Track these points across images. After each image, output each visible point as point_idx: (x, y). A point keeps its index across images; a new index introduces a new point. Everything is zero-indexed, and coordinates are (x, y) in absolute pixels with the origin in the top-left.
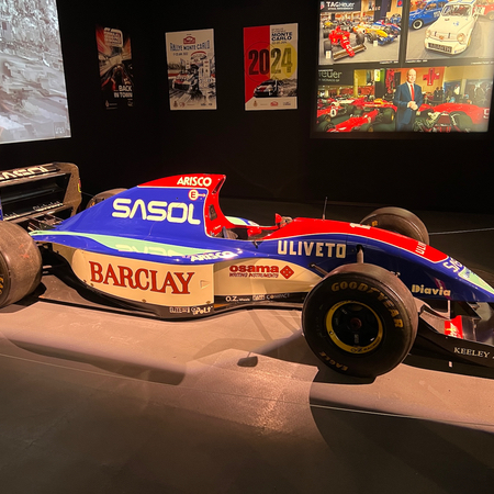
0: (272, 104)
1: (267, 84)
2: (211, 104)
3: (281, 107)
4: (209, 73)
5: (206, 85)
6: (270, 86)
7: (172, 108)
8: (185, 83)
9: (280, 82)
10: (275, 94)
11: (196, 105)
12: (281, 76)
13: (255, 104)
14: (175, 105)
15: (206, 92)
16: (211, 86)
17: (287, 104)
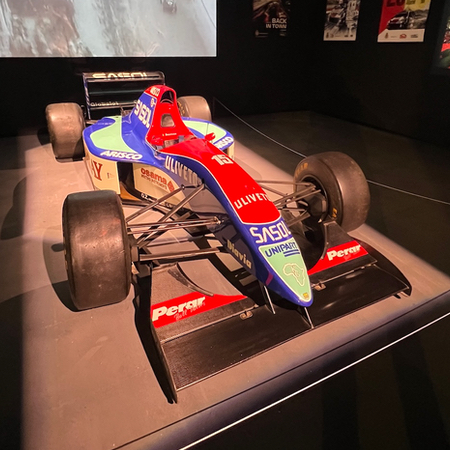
0: (402, 37)
1: (400, 16)
2: (351, 36)
3: (408, 39)
4: (354, 7)
5: (351, 18)
6: (402, 18)
7: (325, 39)
8: (337, 16)
9: (412, 14)
10: (405, 26)
11: (341, 37)
12: (414, 7)
13: (387, 36)
14: (327, 36)
15: (350, 25)
16: (354, 19)
17: (415, 36)
